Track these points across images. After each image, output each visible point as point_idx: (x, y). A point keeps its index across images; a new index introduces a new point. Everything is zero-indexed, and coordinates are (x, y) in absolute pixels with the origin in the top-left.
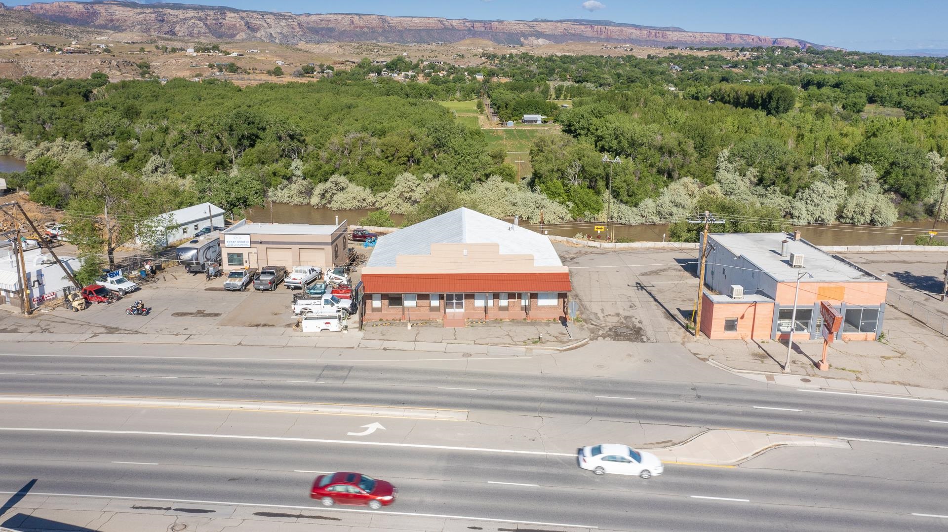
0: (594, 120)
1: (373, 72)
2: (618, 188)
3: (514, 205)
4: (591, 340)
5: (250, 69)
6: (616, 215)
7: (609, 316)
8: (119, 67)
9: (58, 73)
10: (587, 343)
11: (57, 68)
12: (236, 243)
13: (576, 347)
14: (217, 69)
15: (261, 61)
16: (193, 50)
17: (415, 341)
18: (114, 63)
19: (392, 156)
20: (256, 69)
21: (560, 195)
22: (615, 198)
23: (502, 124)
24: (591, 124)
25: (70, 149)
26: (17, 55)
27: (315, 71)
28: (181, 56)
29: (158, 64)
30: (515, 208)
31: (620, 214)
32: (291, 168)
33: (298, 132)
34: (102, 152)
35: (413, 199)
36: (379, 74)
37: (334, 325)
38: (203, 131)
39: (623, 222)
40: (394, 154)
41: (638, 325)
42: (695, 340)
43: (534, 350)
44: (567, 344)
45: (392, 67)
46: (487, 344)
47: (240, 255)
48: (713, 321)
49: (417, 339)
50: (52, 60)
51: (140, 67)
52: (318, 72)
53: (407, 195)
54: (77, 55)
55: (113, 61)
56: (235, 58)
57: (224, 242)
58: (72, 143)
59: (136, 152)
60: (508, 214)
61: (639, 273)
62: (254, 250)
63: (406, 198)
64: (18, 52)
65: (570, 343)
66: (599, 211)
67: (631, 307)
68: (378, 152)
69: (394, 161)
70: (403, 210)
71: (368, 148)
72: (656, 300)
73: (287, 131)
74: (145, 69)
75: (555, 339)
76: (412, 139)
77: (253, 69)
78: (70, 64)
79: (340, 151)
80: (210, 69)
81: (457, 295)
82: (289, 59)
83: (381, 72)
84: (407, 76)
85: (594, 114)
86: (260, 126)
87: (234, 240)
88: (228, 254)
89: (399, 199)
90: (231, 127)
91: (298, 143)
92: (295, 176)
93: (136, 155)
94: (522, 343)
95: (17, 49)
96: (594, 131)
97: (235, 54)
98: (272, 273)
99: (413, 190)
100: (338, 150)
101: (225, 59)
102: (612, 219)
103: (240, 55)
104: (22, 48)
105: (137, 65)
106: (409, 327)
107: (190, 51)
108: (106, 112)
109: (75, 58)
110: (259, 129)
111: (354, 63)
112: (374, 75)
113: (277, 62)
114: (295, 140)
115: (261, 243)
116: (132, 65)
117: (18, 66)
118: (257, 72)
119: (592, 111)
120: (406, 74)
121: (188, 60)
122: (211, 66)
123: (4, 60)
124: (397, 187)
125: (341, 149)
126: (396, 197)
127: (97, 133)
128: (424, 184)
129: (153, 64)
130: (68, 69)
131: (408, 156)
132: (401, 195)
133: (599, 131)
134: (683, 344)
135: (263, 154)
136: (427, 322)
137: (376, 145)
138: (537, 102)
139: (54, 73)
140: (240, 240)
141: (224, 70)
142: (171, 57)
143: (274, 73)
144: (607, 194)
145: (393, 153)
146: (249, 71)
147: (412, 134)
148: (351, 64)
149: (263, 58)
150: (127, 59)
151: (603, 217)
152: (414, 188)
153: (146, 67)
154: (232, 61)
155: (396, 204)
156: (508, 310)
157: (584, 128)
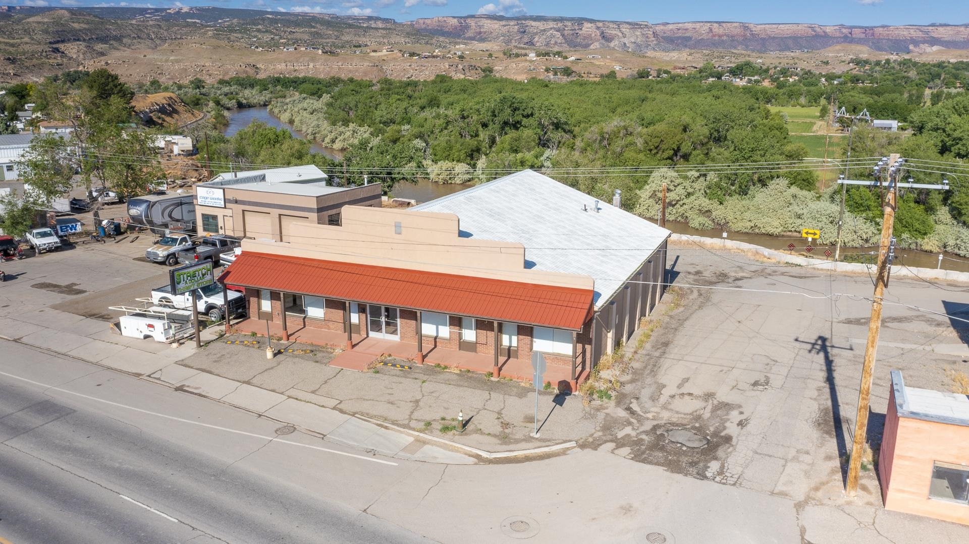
0: (955, 119)
1: (713, 77)
2: (961, 205)
3: (799, 217)
4: (583, 446)
5: (584, 73)
6: (951, 242)
7: (686, 397)
8: (464, 70)
9: (412, 75)
10: (564, 452)
11: (412, 71)
12: (209, 200)
13: (528, 459)
14: (552, 72)
15: (598, 66)
16: (534, 55)
17: (248, 383)
18: (460, 67)
19: (656, 148)
20: (591, 74)
21: (868, 208)
22: (956, 218)
23: (842, 130)
24: (949, 124)
25: (359, 134)
26: (384, 60)
27: (651, 75)
28: (522, 61)
29: (500, 68)
30: (799, 221)
31: (958, 242)
32: (542, 158)
33: (563, 120)
34: (379, 136)
35: (667, 201)
36: (719, 78)
37: (159, 331)
38: (468, 116)
39: (962, 253)
40: (658, 146)
41: (732, 429)
42: (840, 501)
43: (427, 447)
44: (511, 447)
45: (737, 72)
46: (353, 415)
47: (215, 218)
48: (896, 461)
49: (254, 381)
50: (409, 64)
51: (484, 71)
52: (654, 77)
53: (660, 195)
54: (430, 59)
55: (460, 65)
56: (572, 62)
57: (195, 197)
58: (362, 129)
59: (404, 136)
60: (790, 229)
61: (843, 317)
62: (228, 212)
63: (659, 200)
64: (385, 58)
65: (523, 445)
66: (925, 234)
67: (756, 384)
68: (640, 142)
69: (659, 155)
70: (653, 213)
71: (630, 138)
72: (830, 380)
73: (550, 119)
74: (488, 73)
75: (498, 429)
76: (685, 130)
77: (588, 73)
78: (423, 68)
79: (598, 141)
80: (546, 73)
81: (387, 310)
82: (628, 64)
83: (721, 77)
84: (750, 81)
85: (956, 110)
86: (525, 113)
87: (207, 196)
88: (203, 215)
89: (651, 200)
90: (493, 112)
91: (563, 133)
92: (544, 167)
93: (401, 139)
94: (421, 425)
95: (385, 55)
96: (951, 132)
97: (573, 58)
98: (214, 244)
99: (669, 190)
100: (595, 141)
101: (562, 63)
102: (945, 248)
103: (578, 59)
104: (389, 54)
105: (481, 69)
106: (269, 354)
107: (532, 56)
108: (399, 100)
109: (428, 62)
110: (524, 116)
111: (696, 68)
112: (714, 79)
113: (615, 67)
114: (560, 129)
115: (236, 202)
116: (476, 69)
117: (381, 70)
118: (591, 76)
119: (954, 107)
120: (749, 79)
121: (527, 64)
122: (547, 70)
123: (371, 65)
124: (650, 185)
125: (599, 138)
126: (648, 196)
127: (384, 119)
128: (687, 184)
129: (496, 68)
130: (420, 72)
131: (674, 149)
132: (653, 195)
133: (957, 132)
134: (800, 506)
135: (516, 141)
136: (314, 352)
137: (640, 135)
138: (896, 106)
139: (409, 76)
140: (213, 197)
141: (559, 74)
142: (513, 62)
143: (606, 77)
144: (943, 213)
145: (657, 144)
146: (583, 75)
147: (685, 123)
148: (692, 69)
149: (602, 63)
150: (473, 64)
151: (931, 243)
152: (672, 187)
153: (489, 71)
154: (569, 65)
155: (647, 205)
156: (476, 351)
157: (938, 129)
